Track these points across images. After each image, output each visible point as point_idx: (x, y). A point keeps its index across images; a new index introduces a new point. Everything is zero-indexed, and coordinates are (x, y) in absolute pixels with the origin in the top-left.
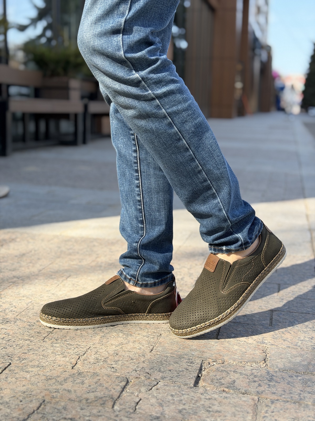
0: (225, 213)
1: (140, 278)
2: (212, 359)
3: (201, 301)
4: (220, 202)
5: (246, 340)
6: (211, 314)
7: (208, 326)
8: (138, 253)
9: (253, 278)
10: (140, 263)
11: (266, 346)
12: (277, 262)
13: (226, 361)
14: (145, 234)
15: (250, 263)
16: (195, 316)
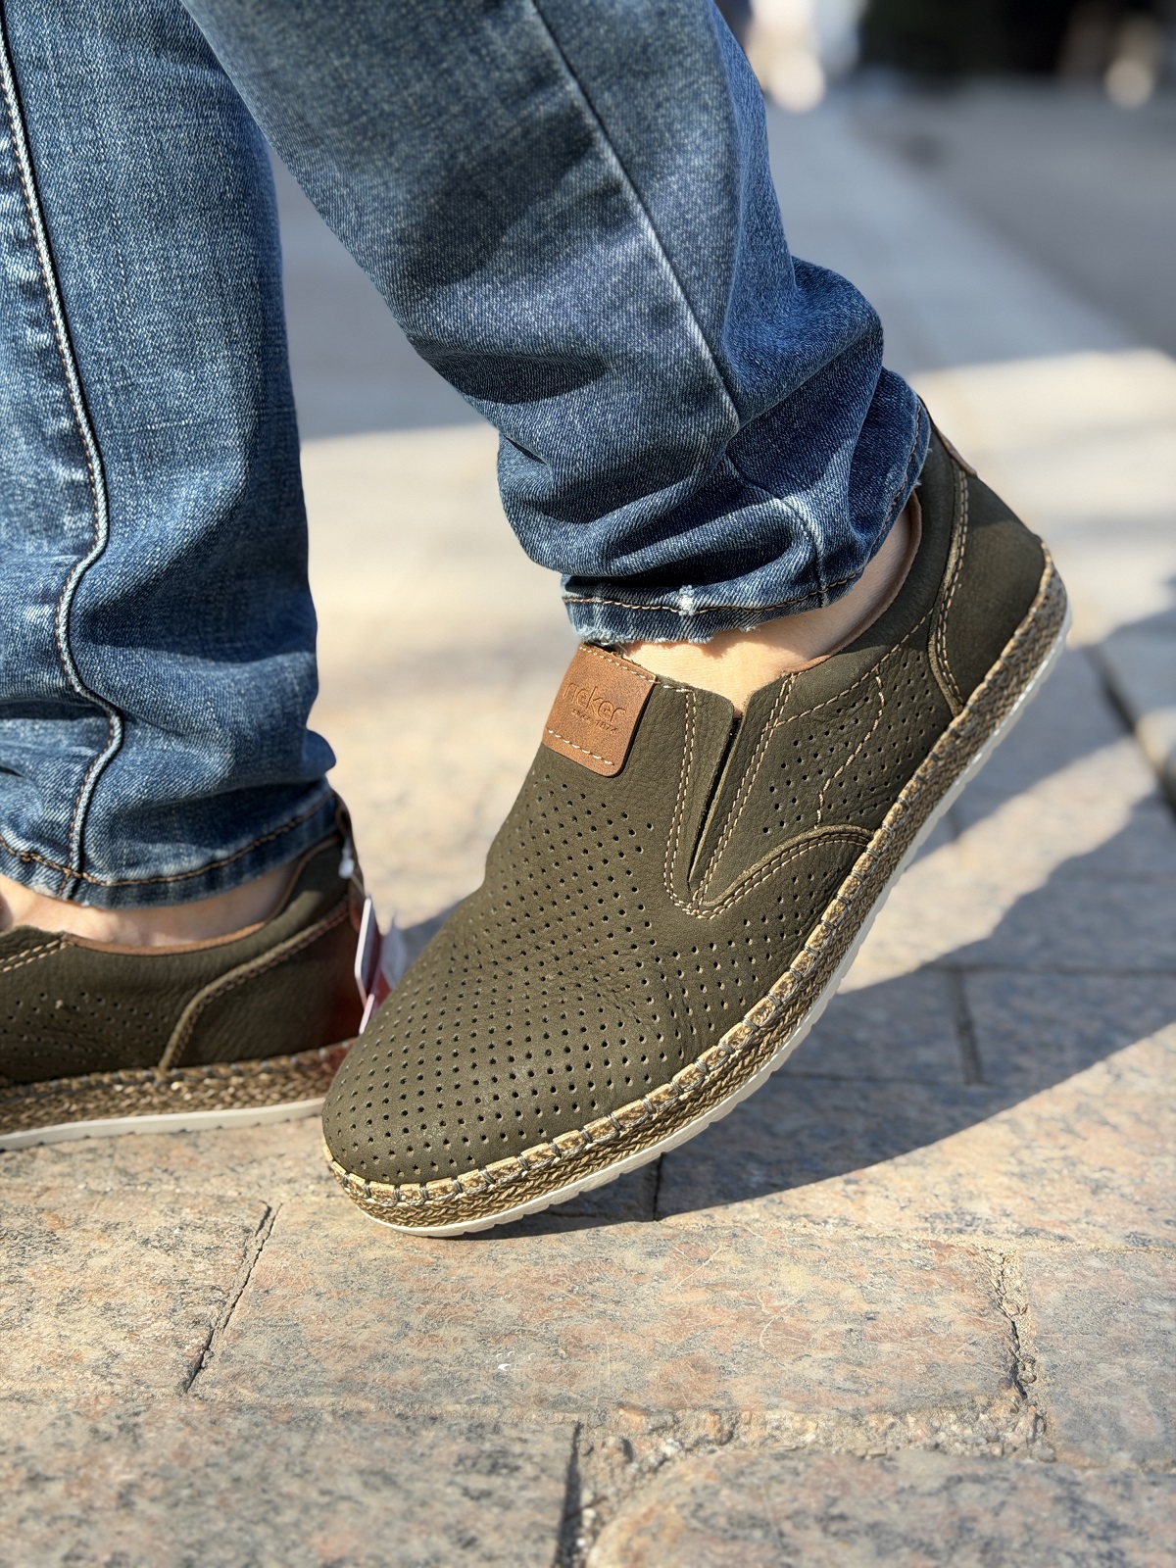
0: (700, 341)
1: (99, 847)
2: (646, 1412)
3: (549, 977)
4: (658, 251)
5: (849, 1210)
6: (625, 1061)
7: (606, 1144)
8: (65, 674)
9: (885, 796)
10: (95, 737)
11: (992, 1243)
12: (1025, 672)
13: (745, 1415)
14: (102, 534)
15: (859, 691)
16: (512, 1086)
